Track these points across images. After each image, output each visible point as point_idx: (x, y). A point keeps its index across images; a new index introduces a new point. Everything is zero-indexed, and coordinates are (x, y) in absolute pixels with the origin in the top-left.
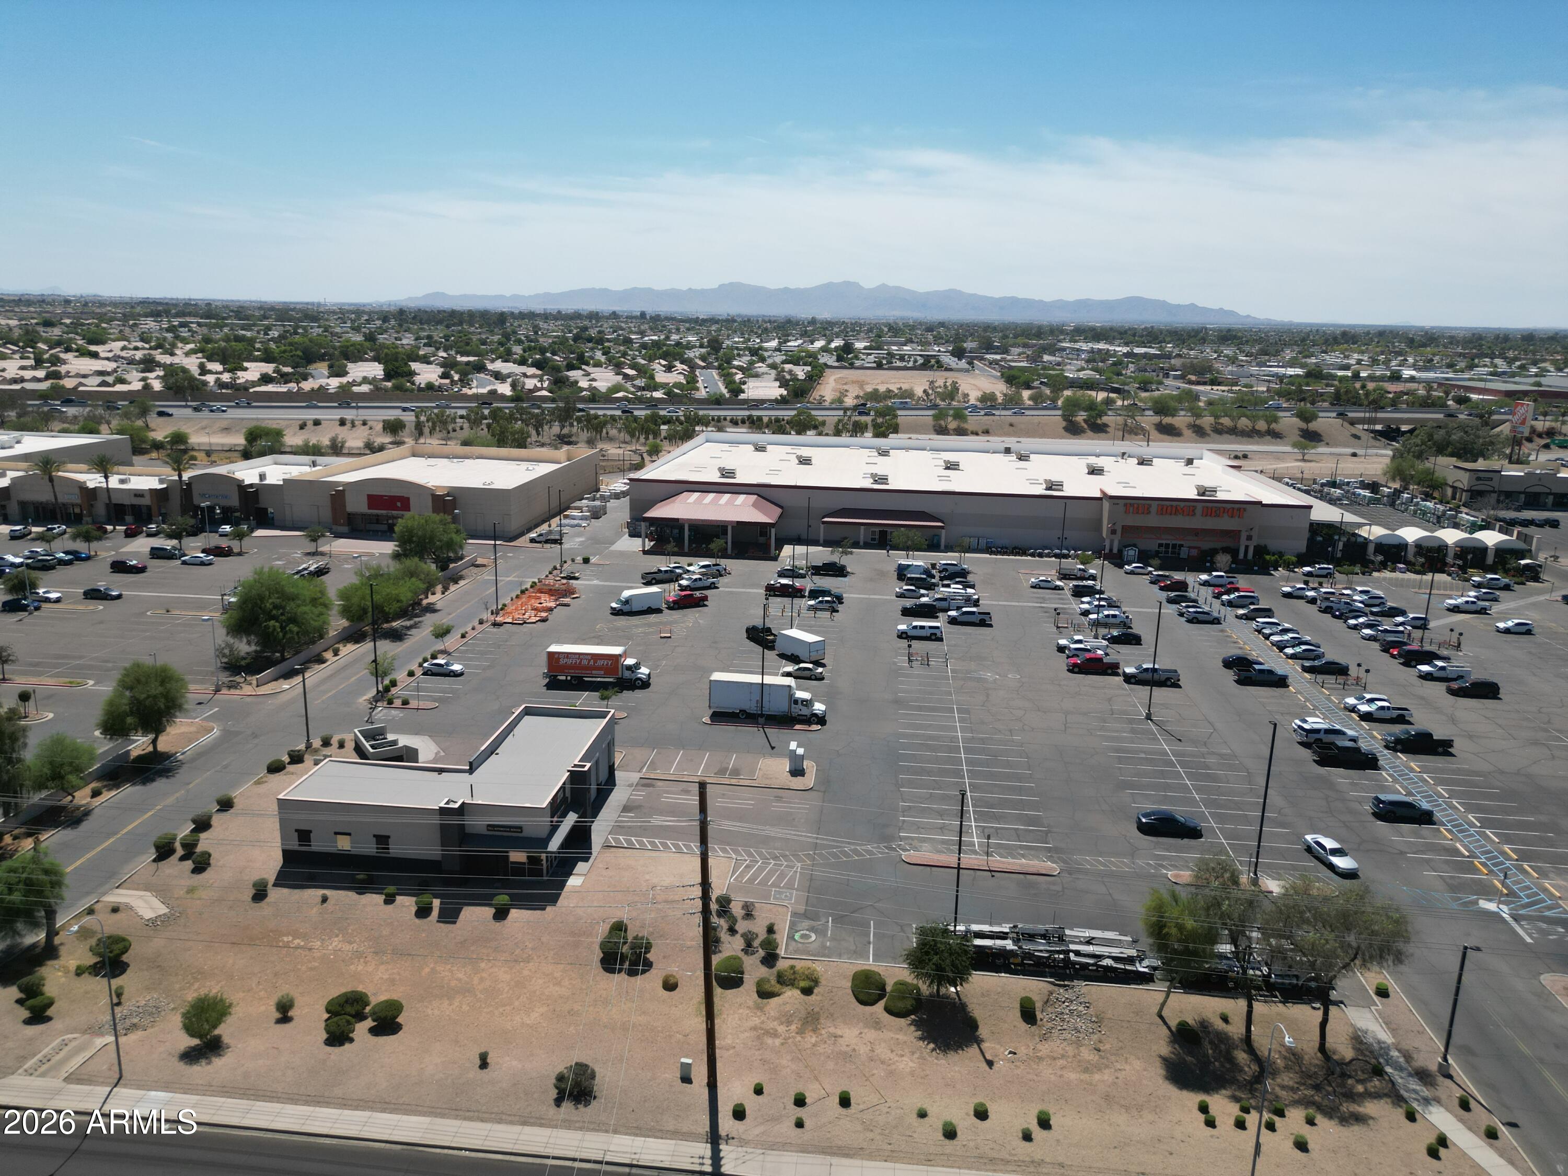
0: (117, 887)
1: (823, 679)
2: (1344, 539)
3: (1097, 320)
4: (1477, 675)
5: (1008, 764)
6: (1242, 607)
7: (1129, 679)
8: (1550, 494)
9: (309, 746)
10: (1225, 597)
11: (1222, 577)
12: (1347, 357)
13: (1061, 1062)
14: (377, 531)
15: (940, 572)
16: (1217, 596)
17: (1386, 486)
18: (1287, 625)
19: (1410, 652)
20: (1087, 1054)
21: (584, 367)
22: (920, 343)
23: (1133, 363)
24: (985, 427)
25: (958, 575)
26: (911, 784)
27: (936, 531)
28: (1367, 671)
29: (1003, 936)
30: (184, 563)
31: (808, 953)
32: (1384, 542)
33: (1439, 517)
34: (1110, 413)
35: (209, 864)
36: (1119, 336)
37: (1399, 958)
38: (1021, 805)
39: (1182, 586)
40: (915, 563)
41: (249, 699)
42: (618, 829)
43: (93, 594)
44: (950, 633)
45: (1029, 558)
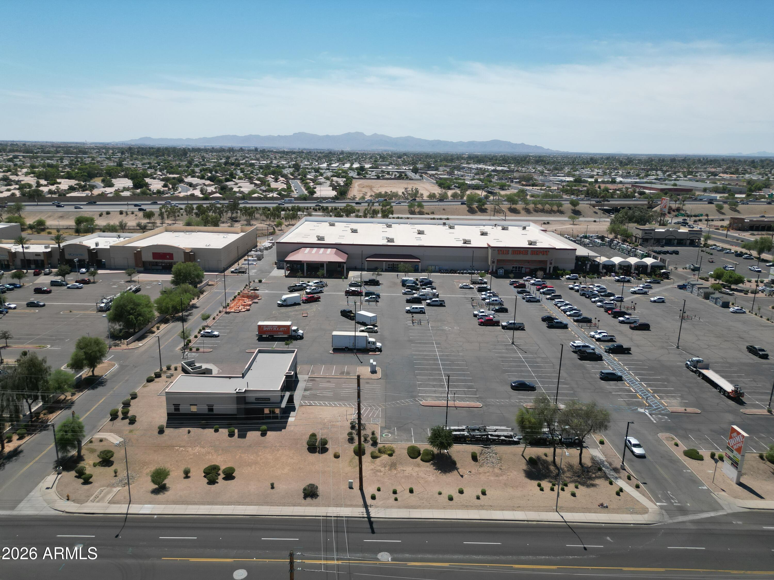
0: (98, 432)
1: (377, 332)
2: (590, 263)
3: (478, 151)
4: (642, 321)
5: (458, 365)
6: (549, 294)
7: (504, 327)
8: (676, 239)
9: (161, 370)
10: (541, 290)
11: (540, 281)
12: (592, 171)
13: (488, 474)
14: (158, 269)
15: (420, 282)
16: (538, 290)
17: (607, 238)
18: (567, 302)
19: (615, 312)
20: (497, 471)
21: (234, 180)
22: (396, 165)
23: (496, 175)
24: (432, 211)
25: (428, 283)
26: (420, 374)
27: (417, 263)
28: (599, 321)
29: (463, 430)
30: (69, 288)
31: (389, 441)
32: (607, 264)
33: (629, 252)
34: (488, 203)
35: (136, 421)
36: (489, 161)
37: (606, 428)
38: (465, 381)
39: (523, 286)
40: (410, 279)
41: (125, 351)
42: (304, 397)
43: (31, 305)
44: (428, 310)
45: (458, 274)
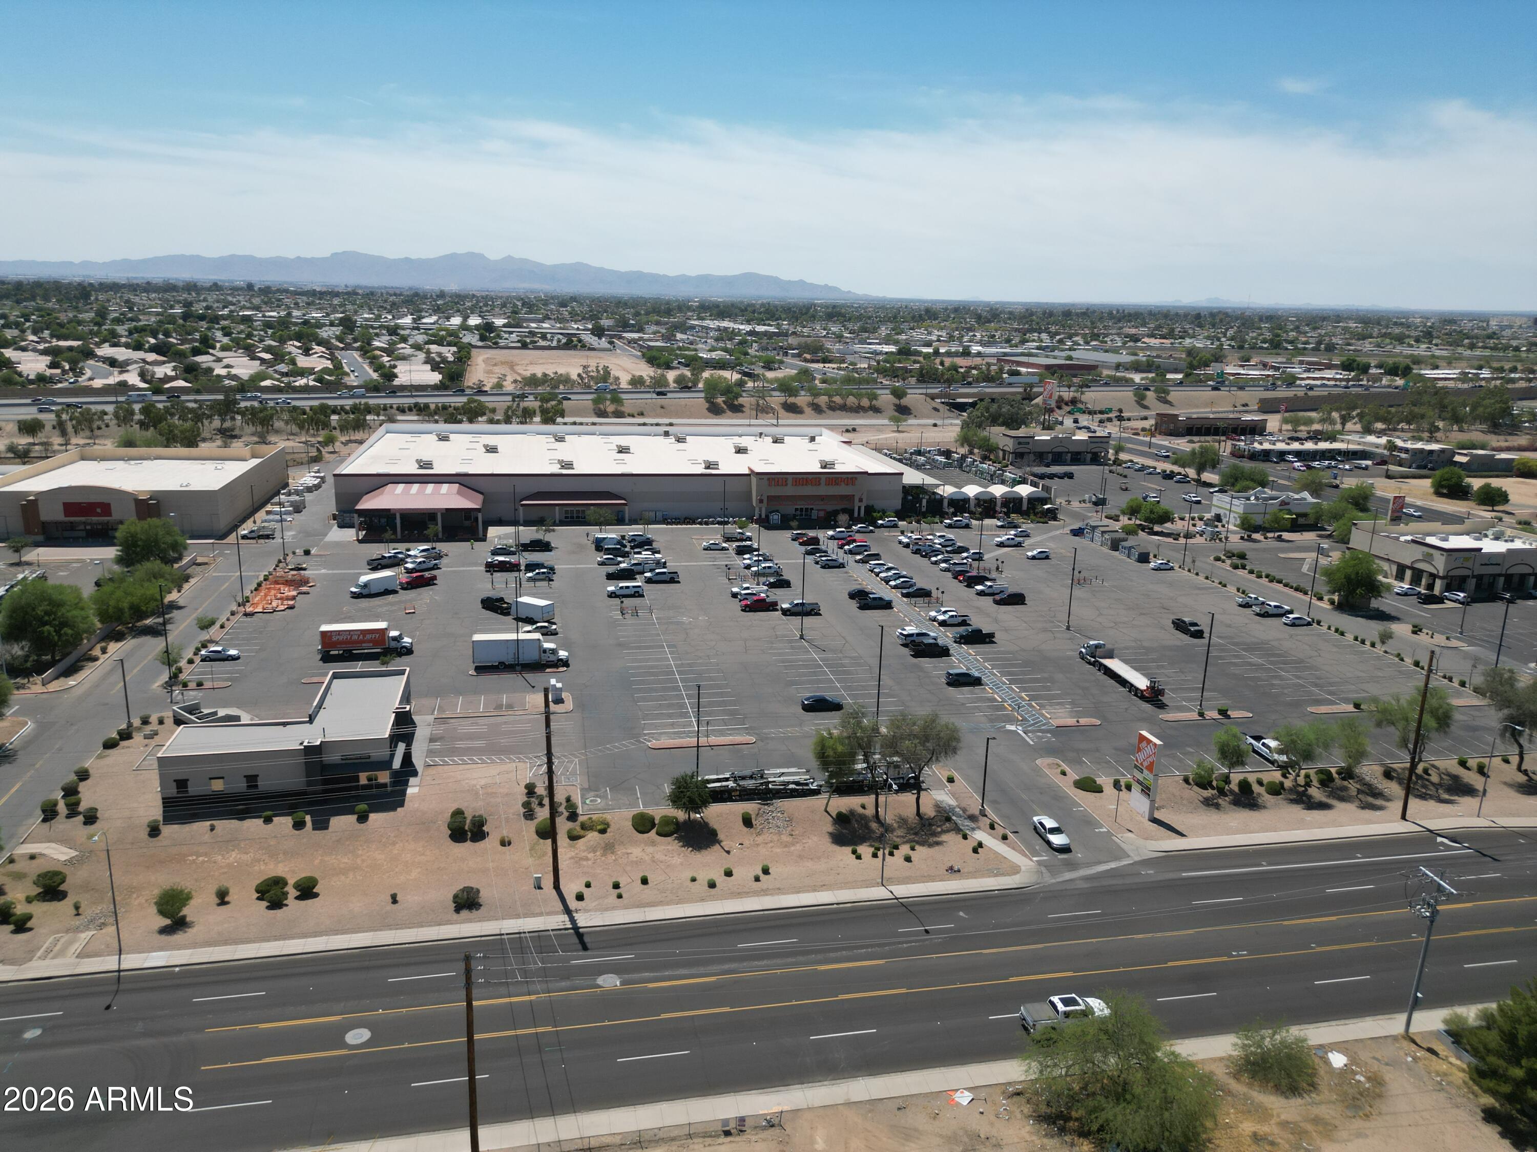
0: (22, 843)
1: (557, 634)
2: (927, 497)
3: (719, 295)
4: (1013, 589)
5: (711, 679)
6: (859, 554)
7: (785, 612)
8: (1069, 452)
9: (130, 725)
10: (846, 547)
11: (843, 532)
12: (930, 333)
13: (771, 844)
14: (78, 538)
15: (630, 542)
16: (841, 547)
17: (956, 453)
18: (890, 565)
19: (970, 577)
20: (785, 838)
22: (558, 320)
23: (756, 342)
24: (640, 410)
25: (644, 543)
26: (644, 699)
27: (621, 507)
28: (943, 592)
29: (727, 780)
31: (599, 810)
32: (955, 497)
33: (992, 476)
34: (744, 394)
35: (97, 818)
36: (740, 314)
38: (724, 703)
39: (815, 541)
40: (609, 536)
41: (41, 695)
42: (431, 753)
44: (649, 590)
45: (698, 526)
